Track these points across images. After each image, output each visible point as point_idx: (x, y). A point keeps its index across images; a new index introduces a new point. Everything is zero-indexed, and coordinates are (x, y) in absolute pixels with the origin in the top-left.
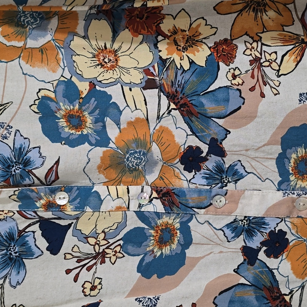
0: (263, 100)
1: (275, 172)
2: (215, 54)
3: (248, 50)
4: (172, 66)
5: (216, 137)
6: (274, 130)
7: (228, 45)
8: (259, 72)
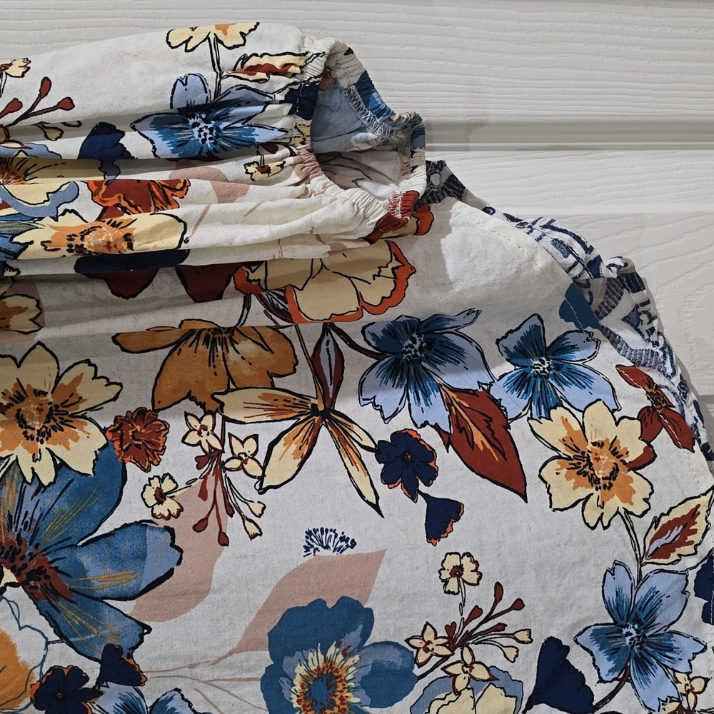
0: (223, 552)
1: (259, 708)
2: (117, 444)
3: (194, 434)
4: (13, 476)
5: (117, 643)
6: (253, 617)
7: (146, 422)
8: (219, 482)
